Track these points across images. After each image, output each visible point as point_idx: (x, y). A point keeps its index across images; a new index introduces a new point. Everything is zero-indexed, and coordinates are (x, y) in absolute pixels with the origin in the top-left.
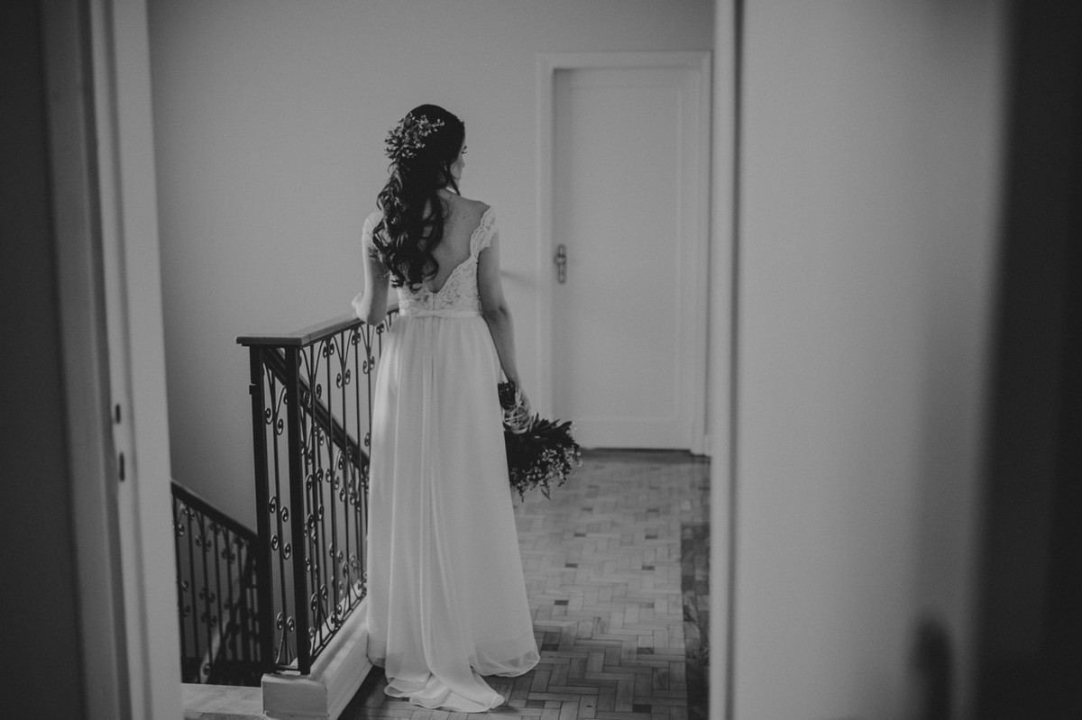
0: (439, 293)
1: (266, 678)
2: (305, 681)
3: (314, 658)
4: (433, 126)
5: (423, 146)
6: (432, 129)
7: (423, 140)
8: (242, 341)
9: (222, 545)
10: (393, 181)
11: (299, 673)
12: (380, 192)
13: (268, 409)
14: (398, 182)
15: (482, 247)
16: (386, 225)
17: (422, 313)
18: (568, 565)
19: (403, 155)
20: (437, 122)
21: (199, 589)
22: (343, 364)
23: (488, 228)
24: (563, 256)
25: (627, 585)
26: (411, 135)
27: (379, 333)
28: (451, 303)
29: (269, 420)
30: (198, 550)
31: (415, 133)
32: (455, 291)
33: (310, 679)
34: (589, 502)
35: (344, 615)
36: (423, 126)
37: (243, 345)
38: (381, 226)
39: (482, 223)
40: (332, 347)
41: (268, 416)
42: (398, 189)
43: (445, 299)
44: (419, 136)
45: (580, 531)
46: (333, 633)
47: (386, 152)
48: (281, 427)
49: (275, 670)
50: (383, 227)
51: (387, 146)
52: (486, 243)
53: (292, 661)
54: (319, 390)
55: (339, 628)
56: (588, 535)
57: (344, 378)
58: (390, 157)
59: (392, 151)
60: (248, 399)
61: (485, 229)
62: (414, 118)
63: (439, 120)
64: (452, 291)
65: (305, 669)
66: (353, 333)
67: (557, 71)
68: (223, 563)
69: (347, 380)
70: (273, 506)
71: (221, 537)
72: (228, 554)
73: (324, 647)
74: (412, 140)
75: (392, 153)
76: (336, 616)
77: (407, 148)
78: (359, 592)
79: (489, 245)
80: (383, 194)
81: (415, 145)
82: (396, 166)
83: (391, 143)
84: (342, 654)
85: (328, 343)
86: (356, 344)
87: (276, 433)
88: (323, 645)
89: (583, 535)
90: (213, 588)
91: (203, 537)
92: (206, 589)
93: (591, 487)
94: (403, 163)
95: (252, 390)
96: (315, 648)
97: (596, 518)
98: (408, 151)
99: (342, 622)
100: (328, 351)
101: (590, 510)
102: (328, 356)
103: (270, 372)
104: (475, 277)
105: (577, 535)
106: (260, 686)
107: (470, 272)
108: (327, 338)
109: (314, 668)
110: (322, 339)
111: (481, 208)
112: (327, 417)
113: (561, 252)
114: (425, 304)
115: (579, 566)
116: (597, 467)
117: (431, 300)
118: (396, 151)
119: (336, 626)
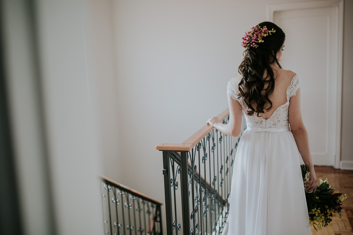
0: (269, 119)
4: (270, 32)
5: (263, 41)
6: (269, 33)
7: (263, 38)
9: (146, 209)
10: (247, 59)
12: (240, 65)
13: (171, 179)
14: (250, 60)
15: (292, 95)
16: (245, 82)
17: (259, 130)
19: (251, 46)
20: (272, 30)
21: (138, 229)
23: (295, 86)
26: (257, 35)
28: (275, 125)
29: (172, 184)
30: (137, 213)
31: (259, 35)
32: (277, 118)
36: (264, 31)
37: (159, 150)
38: (242, 82)
39: (292, 83)
41: (171, 182)
42: (249, 64)
43: (272, 122)
44: (261, 36)
47: (243, 44)
48: (177, 185)
50: (243, 83)
51: (243, 41)
52: (294, 94)
54: (196, 168)
58: (244, 47)
59: (245, 43)
61: (294, 86)
62: (259, 27)
63: (273, 29)
64: (276, 118)
68: (147, 215)
69: (206, 158)
71: (146, 206)
72: (149, 212)
74: (257, 37)
75: (245, 45)
77: (254, 42)
79: (295, 95)
80: (241, 66)
81: (258, 41)
82: (247, 52)
83: (246, 40)
87: (175, 189)
90: (143, 227)
91: (139, 207)
92: (140, 228)
94: (251, 50)
95: (164, 173)
98: (254, 44)
103: (172, 160)
104: (287, 111)
107: (286, 108)
111: (292, 75)
112: (204, 183)
114: (261, 125)
117: (264, 123)
118: (248, 44)
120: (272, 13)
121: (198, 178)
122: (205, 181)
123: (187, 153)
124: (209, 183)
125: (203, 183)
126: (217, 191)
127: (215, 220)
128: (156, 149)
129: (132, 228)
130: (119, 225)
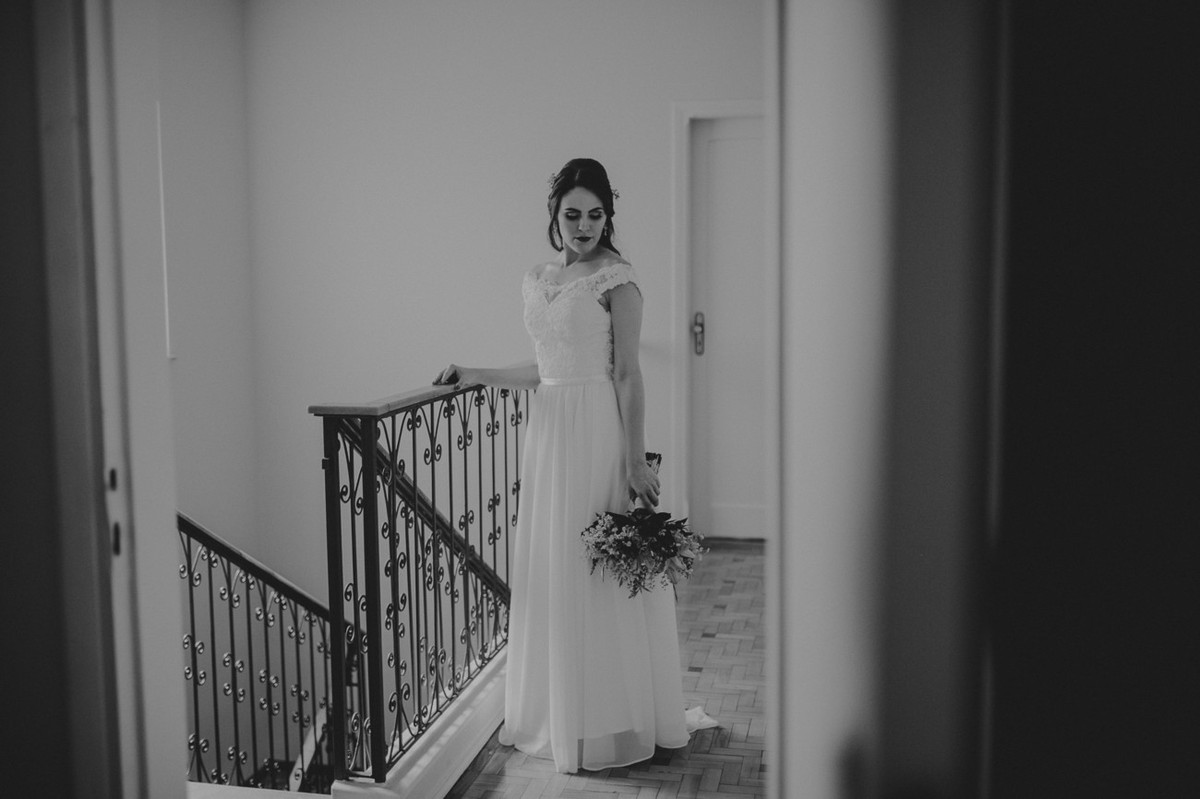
1: (337, 785)
2: (379, 790)
3: (391, 764)
8: (315, 411)
11: (373, 781)
13: (345, 486)
18: (692, 669)
21: (291, 687)
22: (433, 439)
24: (702, 325)
25: (756, 693)
27: (479, 406)
29: (346, 498)
33: (386, 788)
34: (723, 599)
35: (430, 718)
37: (316, 415)
40: (419, 419)
41: (345, 493)
45: (709, 631)
46: (417, 737)
49: (346, 776)
53: (367, 767)
54: (402, 467)
55: (424, 732)
56: (718, 636)
57: (433, 454)
60: (321, 474)
65: (379, 776)
66: (445, 405)
67: (695, 123)
69: (438, 456)
70: (349, 593)
73: (404, 752)
76: (420, 719)
78: (449, 693)
84: (424, 761)
85: (414, 414)
86: (449, 416)
88: (403, 750)
89: (713, 636)
90: (306, 685)
91: (296, 628)
92: (299, 686)
93: (726, 582)
95: (325, 464)
96: (393, 754)
97: (729, 616)
99: (428, 725)
100: (414, 423)
101: (723, 607)
102: (414, 429)
103: (347, 445)
105: (705, 635)
106: (330, 793)
108: (413, 408)
109: (389, 776)
110: (406, 409)
113: (699, 320)
115: (704, 671)
116: (735, 560)
119: (420, 729)
120: (686, 122)
121: (411, 494)
122: (433, 509)
123: (373, 422)
124: (447, 517)
125: (428, 514)
126: (477, 551)
127: (483, 642)
128: (307, 411)
129: (272, 679)
130: (237, 664)
